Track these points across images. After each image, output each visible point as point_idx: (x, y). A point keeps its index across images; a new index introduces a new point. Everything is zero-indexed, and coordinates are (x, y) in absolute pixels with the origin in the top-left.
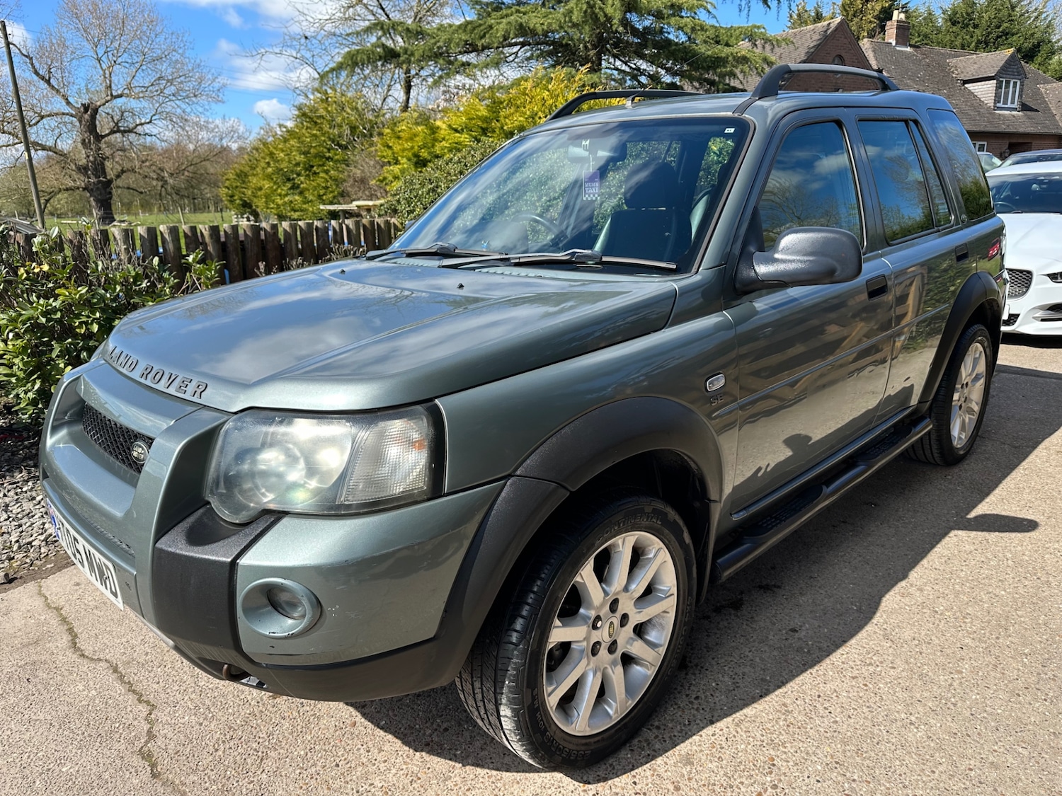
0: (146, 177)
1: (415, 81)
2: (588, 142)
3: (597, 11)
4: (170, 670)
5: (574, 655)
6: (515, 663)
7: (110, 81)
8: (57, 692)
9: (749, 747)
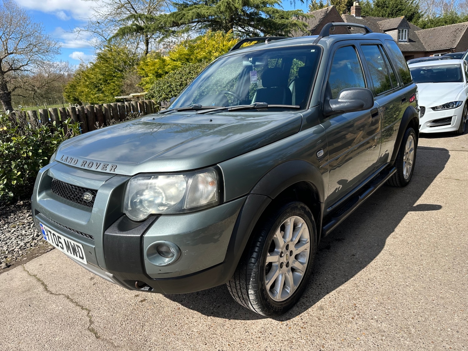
0: (27, 89)
1: (150, 41)
2: (251, 59)
3: (231, 6)
4: (93, 295)
5: (274, 268)
6: (255, 271)
7: (7, 47)
8: (44, 309)
9: (345, 301)
